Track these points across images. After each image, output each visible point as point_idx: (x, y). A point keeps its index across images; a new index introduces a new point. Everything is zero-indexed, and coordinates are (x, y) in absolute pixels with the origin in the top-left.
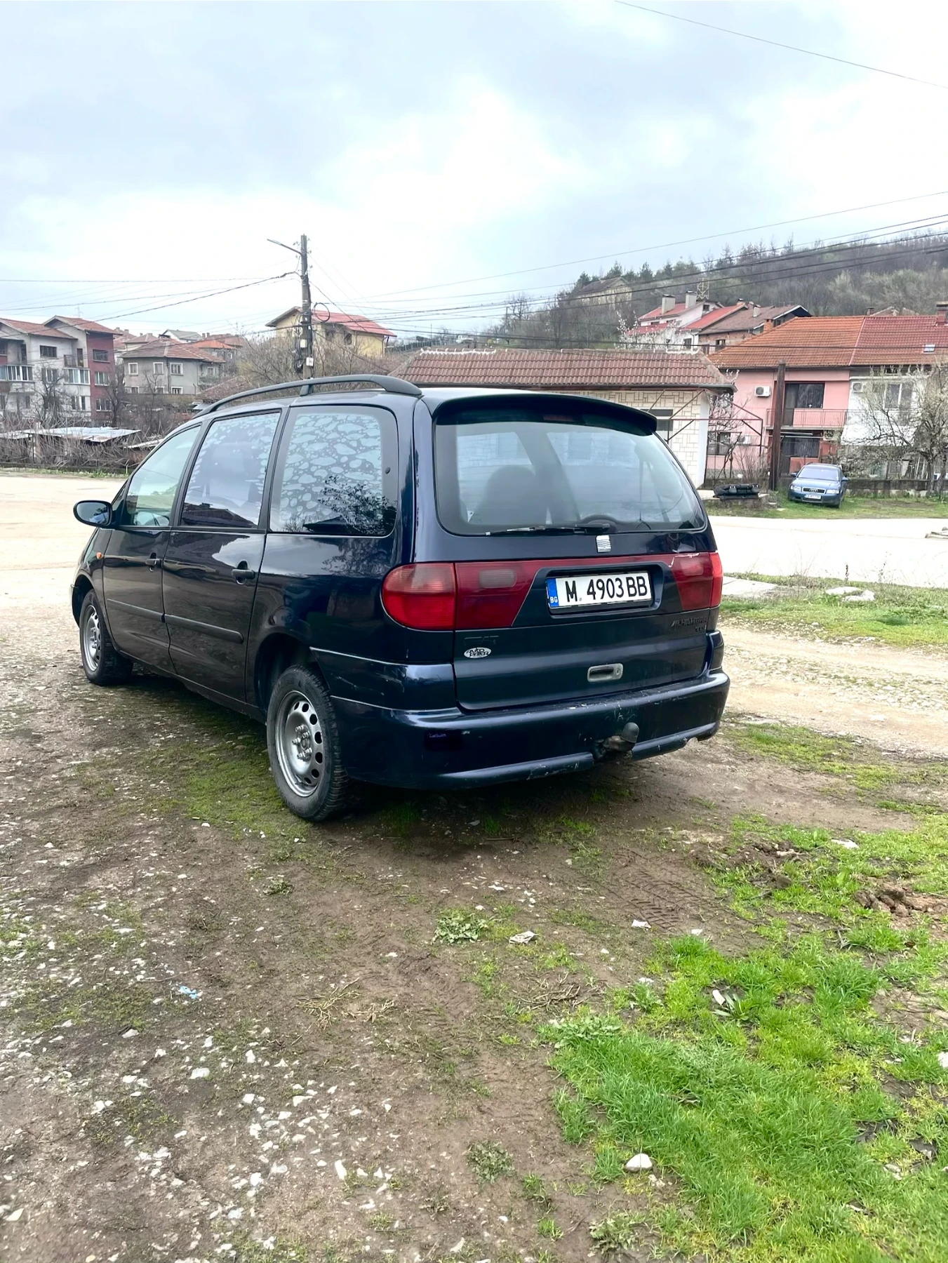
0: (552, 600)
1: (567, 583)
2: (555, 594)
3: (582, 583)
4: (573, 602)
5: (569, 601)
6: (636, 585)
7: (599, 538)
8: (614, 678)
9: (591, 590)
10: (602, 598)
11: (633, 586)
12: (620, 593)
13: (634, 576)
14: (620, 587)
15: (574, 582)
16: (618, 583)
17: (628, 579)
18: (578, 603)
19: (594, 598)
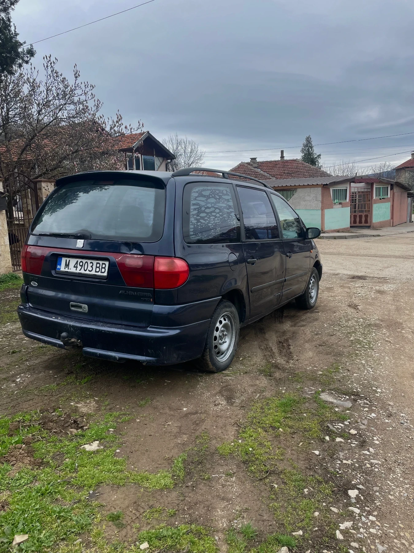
0: (58, 267)
1: (66, 260)
3: (73, 262)
4: (66, 270)
5: (65, 269)
6: (101, 268)
7: (79, 240)
9: (76, 266)
10: (80, 270)
11: (99, 267)
12: (91, 269)
13: (101, 262)
14: (92, 267)
16: (91, 264)
17: (97, 263)
18: (69, 270)
19: (76, 270)
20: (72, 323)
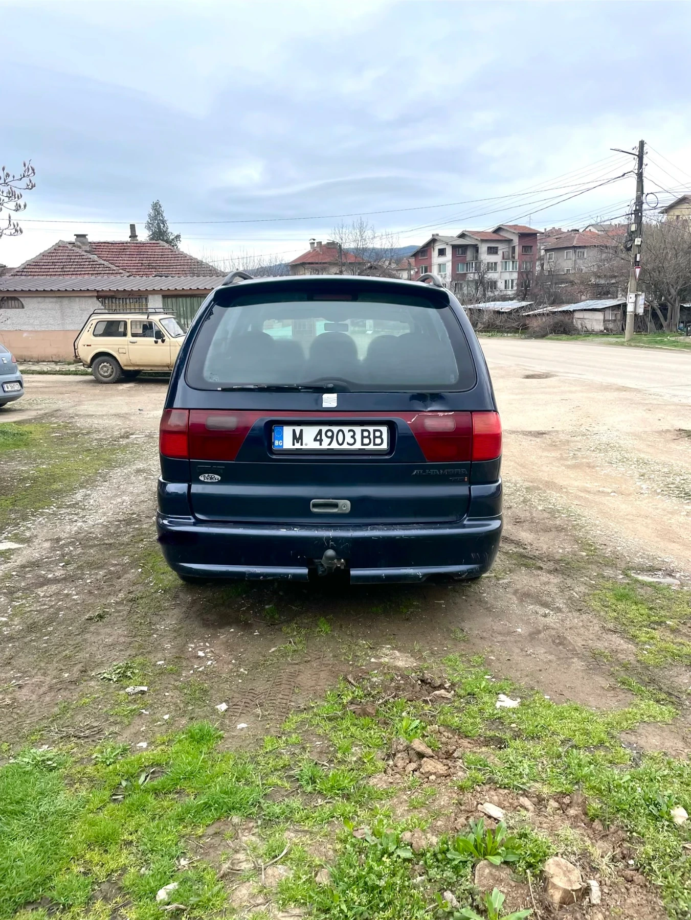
0: (277, 443)
1: (294, 431)
2: (282, 438)
3: (310, 433)
4: (298, 446)
5: (294, 445)
6: (372, 437)
7: (325, 396)
8: (339, 512)
9: (318, 438)
10: (329, 444)
11: (368, 437)
12: (352, 441)
13: (371, 429)
14: (353, 437)
15: (301, 431)
16: (352, 434)
17: (363, 431)
18: (304, 447)
19: (321, 445)
20: (331, 533)
